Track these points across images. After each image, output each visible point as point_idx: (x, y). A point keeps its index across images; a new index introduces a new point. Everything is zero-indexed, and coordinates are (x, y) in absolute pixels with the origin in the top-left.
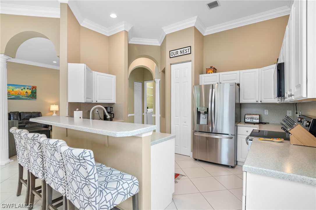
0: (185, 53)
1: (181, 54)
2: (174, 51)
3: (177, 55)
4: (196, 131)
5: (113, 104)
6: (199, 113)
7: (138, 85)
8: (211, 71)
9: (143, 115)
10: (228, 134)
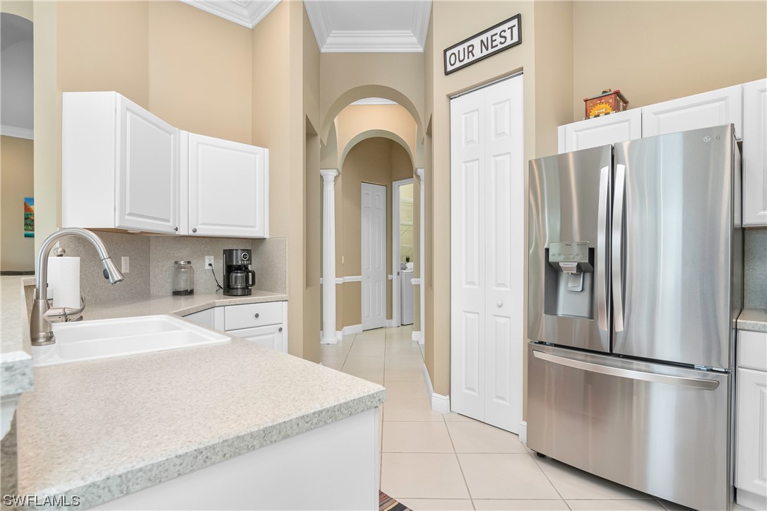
0: (500, 46)
1: (485, 53)
2: (460, 48)
3: (472, 59)
4: (541, 343)
5: (260, 241)
6: (554, 271)
7: (372, 194)
8: (604, 107)
9: (390, 278)
10: (691, 367)
